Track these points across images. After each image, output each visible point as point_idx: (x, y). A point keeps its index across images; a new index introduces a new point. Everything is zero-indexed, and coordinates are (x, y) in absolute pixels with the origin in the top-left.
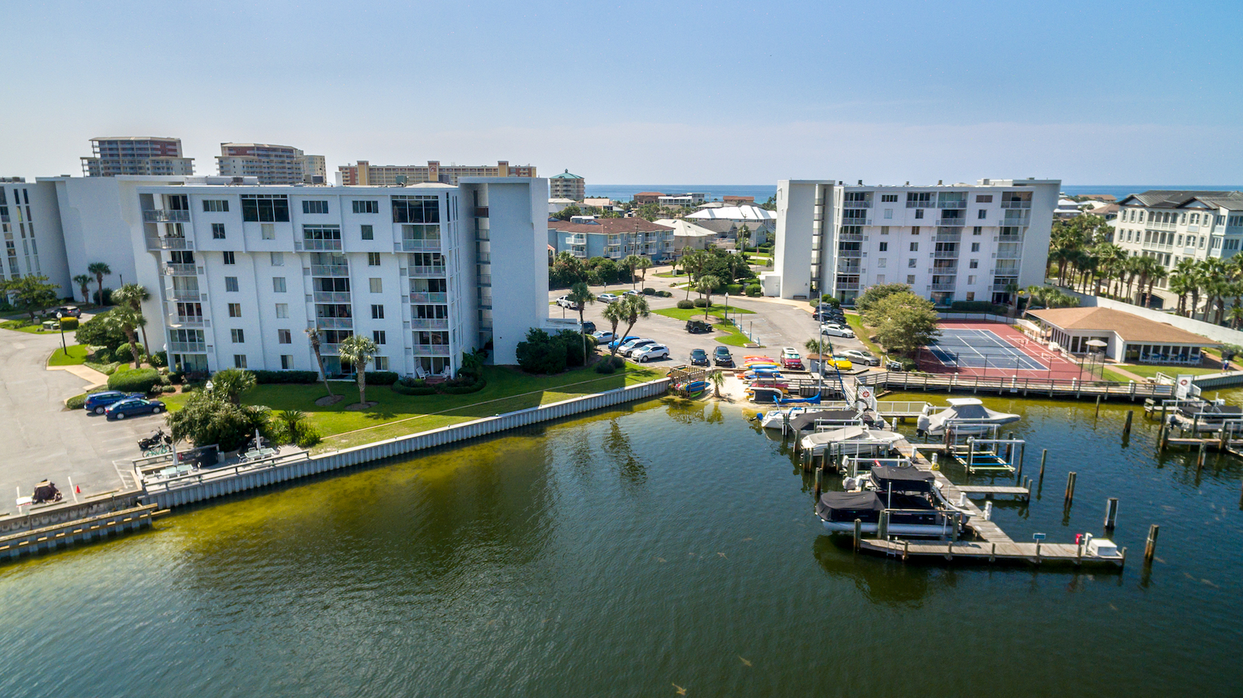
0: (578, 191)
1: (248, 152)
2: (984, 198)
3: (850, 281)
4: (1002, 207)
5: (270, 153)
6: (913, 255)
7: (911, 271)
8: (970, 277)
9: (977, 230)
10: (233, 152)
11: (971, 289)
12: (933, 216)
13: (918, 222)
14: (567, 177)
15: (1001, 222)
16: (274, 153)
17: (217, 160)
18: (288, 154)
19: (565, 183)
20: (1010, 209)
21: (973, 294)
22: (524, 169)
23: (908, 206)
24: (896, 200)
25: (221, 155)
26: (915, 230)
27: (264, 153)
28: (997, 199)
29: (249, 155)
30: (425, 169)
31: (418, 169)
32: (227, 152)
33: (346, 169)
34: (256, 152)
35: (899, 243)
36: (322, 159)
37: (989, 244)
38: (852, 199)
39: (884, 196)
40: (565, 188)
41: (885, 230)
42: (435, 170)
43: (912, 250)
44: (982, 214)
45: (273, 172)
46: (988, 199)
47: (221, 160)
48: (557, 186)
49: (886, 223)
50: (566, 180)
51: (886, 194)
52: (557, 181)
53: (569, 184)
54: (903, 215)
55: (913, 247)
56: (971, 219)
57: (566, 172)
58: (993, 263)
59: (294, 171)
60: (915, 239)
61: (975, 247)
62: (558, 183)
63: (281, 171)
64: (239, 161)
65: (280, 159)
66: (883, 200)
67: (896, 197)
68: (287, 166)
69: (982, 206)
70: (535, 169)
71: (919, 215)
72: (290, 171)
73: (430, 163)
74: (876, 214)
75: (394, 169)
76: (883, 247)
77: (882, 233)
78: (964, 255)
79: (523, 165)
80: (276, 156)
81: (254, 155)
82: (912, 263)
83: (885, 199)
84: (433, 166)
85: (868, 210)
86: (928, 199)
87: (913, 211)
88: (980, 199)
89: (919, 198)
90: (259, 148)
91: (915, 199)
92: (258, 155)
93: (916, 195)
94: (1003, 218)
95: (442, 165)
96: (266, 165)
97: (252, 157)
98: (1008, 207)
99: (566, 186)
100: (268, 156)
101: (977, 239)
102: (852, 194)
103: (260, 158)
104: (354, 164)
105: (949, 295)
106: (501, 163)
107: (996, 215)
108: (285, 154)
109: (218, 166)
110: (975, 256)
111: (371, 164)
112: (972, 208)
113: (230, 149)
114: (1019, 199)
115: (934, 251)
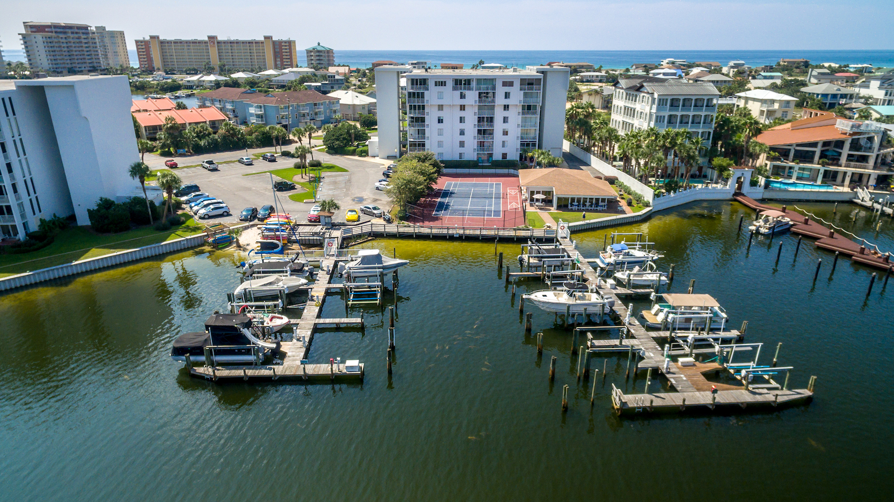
0: (329, 60)
1: (46, 30)
2: (508, 84)
3: (419, 145)
4: (521, 90)
5: (67, 30)
6: (462, 126)
7: (462, 138)
8: (504, 142)
9: (506, 107)
10: (34, 30)
11: (504, 151)
12: (472, 96)
13: (463, 102)
14: (319, 48)
15: (520, 102)
16: (70, 31)
17: (20, 37)
18: (84, 31)
19: (318, 54)
20: (526, 91)
21: (506, 154)
22: (285, 42)
23: (454, 89)
24: (445, 85)
25: (24, 32)
26: (463, 108)
27: (62, 30)
28: (517, 84)
29: (48, 32)
30: (206, 42)
31: (200, 42)
32: (29, 30)
33: (141, 42)
34: (53, 30)
35: (451, 116)
36: (122, 33)
37: (515, 116)
38: (417, 84)
39: (436, 82)
40: (318, 58)
41: (441, 107)
42: (214, 43)
43: (461, 122)
44: (507, 95)
45: (71, 46)
46: (511, 84)
47: (24, 37)
48: (311, 56)
49: (440, 102)
50: (319, 51)
51: (438, 80)
52: (311, 52)
53: (321, 54)
54: (450, 96)
55: (462, 120)
56: (500, 100)
57: (319, 44)
58: (518, 132)
59: (91, 45)
60: (462, 114)
61: (505, 120)
62: (312, 54)
63: (77, 45)
64: (39, 37)
65: (76, 36)
66: (436, 85)
67: (445, 82)
68: (84, 41)
69: (507, 89)
70: (294, 42)
71: (462, 96)
72: (86, 45)
73: (209, 37)
74: (432, 96)
75: (181, 42)
76: (440, 121)
77: (439, 110)
78: (498, 126)
79: (285, 39)
80: (72, 33)
81: (52, 32)
82: (462, 133)
83: (436, 84)
84: (212, 40)
85: (426, 93)
86: (469, 84)
87: (458, 93)
88: (505, 84)
89: (462, 84)
90: (56, 26)
91: (461, 84)
92: (56, 32)
93: (461, 81)
94: (522, 98)
95: (219, 38)
96: (64, 40)
97: (50, 34)
98: (525, 90)
99: (319, 56)
100: (65, 33)
101: (506, 114)
102: (417, 80)
103: (58, 35)
104: (148, 38)
105: (491, 155)
106: (266, 38)
107: (517, 96)
108: (81, 31)
109: (22, 42)
110: (506, 126)
111: (161, 38)
112: (500, 91)
113: (31, 27)
114: (532, 84)
115: (477, 123)
